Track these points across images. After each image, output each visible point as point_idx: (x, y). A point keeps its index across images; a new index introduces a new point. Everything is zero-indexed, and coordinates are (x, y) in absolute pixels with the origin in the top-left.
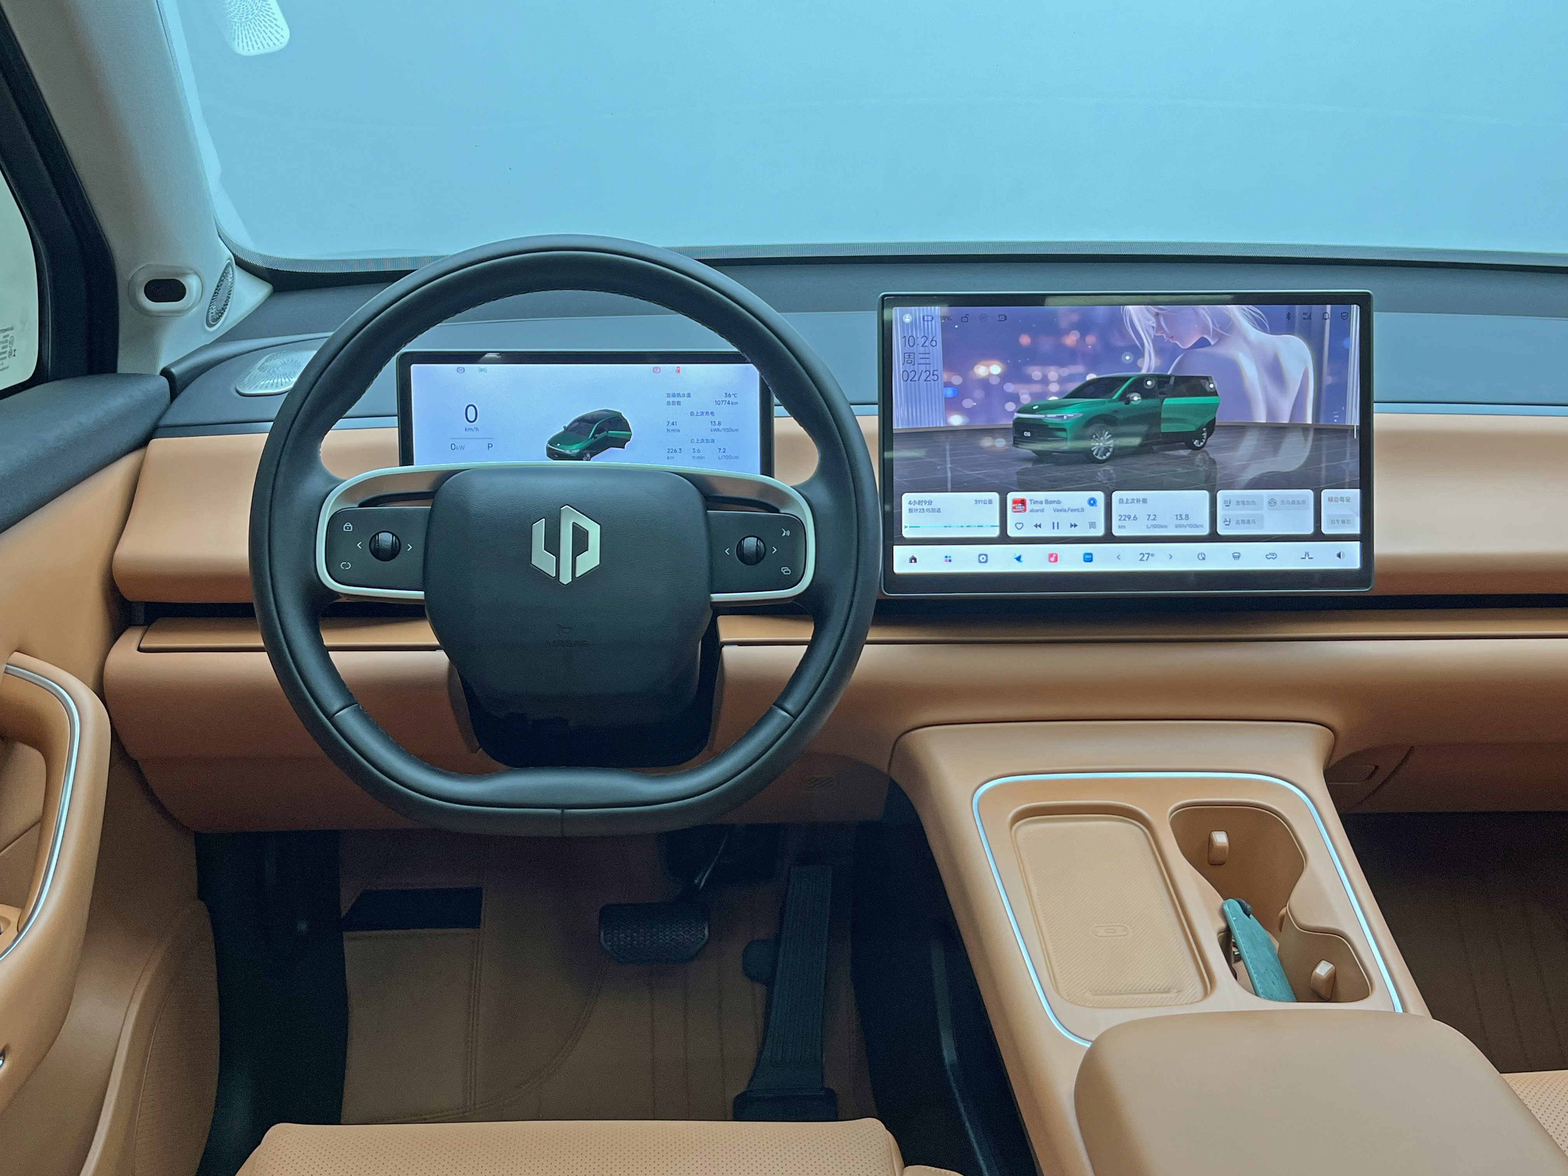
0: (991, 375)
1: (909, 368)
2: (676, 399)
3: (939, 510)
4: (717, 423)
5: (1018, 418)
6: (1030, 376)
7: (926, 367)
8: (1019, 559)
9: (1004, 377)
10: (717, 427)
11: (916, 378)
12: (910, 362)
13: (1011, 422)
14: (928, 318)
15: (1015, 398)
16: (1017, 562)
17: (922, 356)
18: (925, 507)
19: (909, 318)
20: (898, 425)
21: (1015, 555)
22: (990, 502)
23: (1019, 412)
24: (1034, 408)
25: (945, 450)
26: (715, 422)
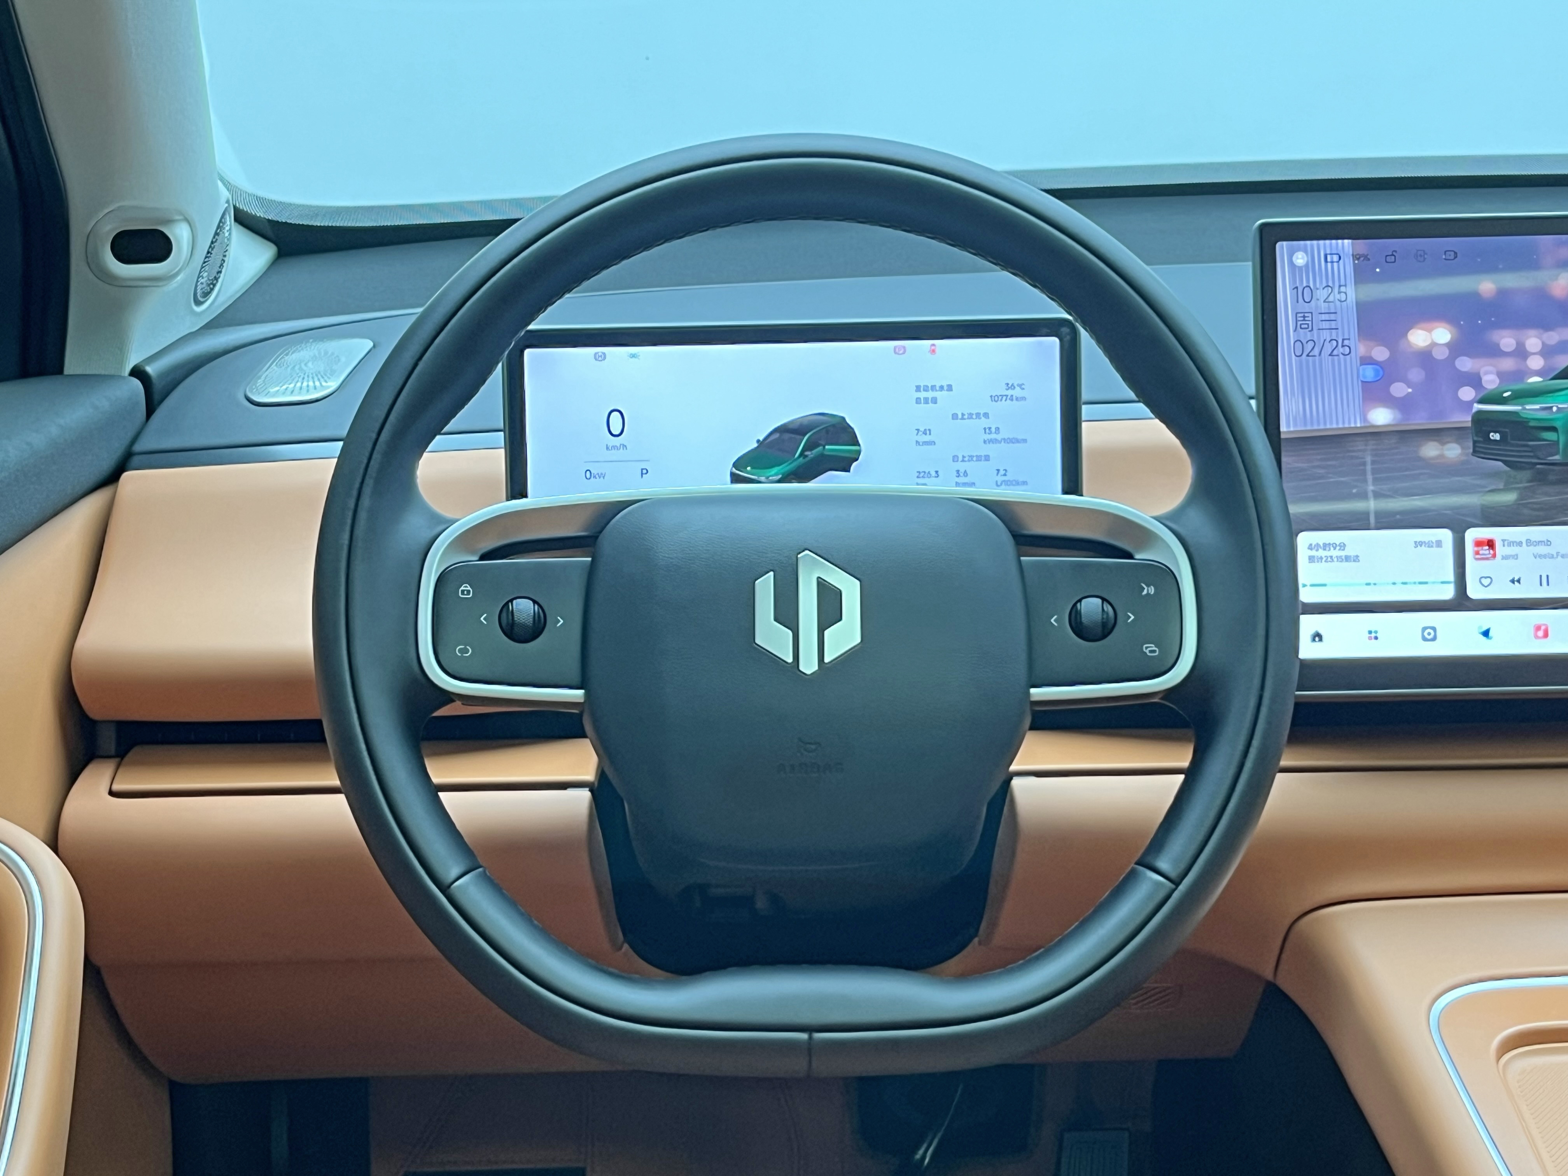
0: (1434, 344)
1: (1305, 335)
2: (930, 394)
3: (1356, 559)
4: (993, 430)
5: (1480, 412)
6: (1498, 345)
7: (1331, 335)
8: (1486, 634)
9: (1456, 348)
10: (993, 436)
11: (1316, 352)
12: (1306, 326)
13: (1470, 419)
14: (1332, 258)
15: (1474, 380)
16: (1484, 638)
17: (1324, 317)
18: (1335, 553)
19: (1303, 258)
20: (1288, 425)
21: (1480, 627)
22: (1439, 544)
23: (1481, 401)
24: (1506, 395)
25: (1364, 464)
26: (990, 428)
